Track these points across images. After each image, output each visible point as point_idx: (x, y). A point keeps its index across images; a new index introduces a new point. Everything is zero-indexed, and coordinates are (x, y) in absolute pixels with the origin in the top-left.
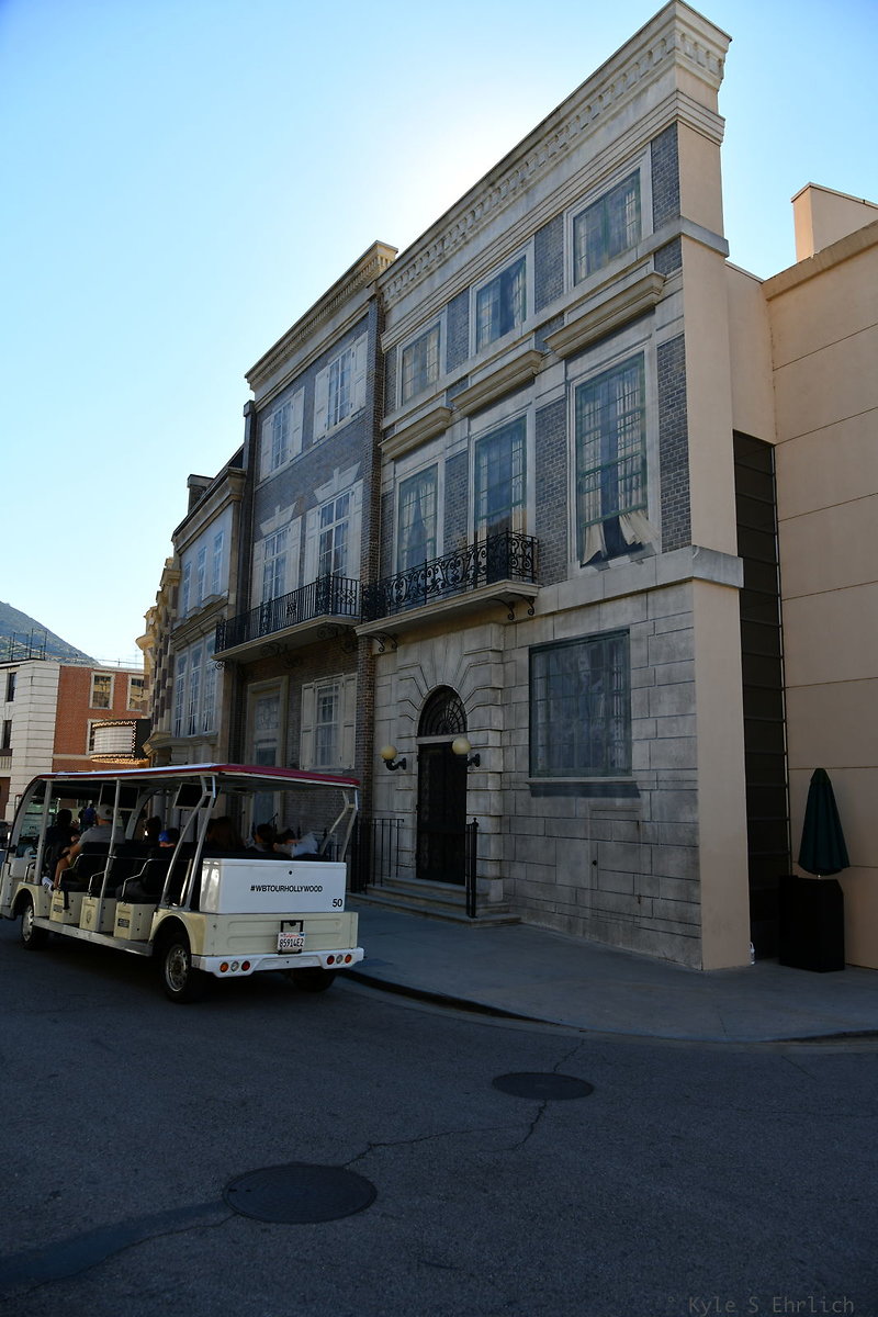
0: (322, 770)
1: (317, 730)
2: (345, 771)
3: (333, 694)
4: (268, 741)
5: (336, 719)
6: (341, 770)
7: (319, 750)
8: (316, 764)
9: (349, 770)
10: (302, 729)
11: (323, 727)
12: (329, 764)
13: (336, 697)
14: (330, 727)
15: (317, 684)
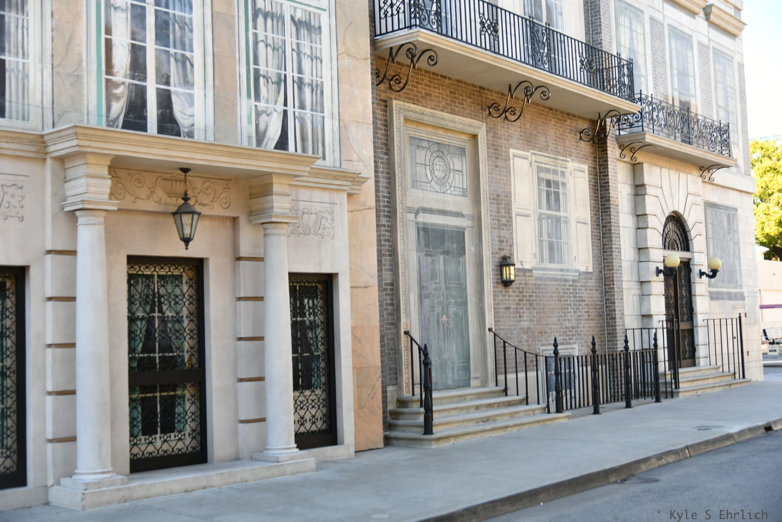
0: (552, 270)
1: (540, 219)
2: (581, 274)
3: (559, 178)
4: (444, 213)
5: (566, 211)
6: (576, 271)
7: (546, 245)
8: (542, 260)
9: (587, 273)
10: (514, 210)
11: (549, 217)
12: (561, 263)
13: (564, 184)
14: (558, 220)
15: (534, 158)
